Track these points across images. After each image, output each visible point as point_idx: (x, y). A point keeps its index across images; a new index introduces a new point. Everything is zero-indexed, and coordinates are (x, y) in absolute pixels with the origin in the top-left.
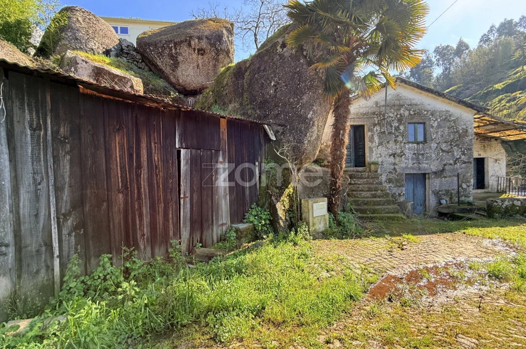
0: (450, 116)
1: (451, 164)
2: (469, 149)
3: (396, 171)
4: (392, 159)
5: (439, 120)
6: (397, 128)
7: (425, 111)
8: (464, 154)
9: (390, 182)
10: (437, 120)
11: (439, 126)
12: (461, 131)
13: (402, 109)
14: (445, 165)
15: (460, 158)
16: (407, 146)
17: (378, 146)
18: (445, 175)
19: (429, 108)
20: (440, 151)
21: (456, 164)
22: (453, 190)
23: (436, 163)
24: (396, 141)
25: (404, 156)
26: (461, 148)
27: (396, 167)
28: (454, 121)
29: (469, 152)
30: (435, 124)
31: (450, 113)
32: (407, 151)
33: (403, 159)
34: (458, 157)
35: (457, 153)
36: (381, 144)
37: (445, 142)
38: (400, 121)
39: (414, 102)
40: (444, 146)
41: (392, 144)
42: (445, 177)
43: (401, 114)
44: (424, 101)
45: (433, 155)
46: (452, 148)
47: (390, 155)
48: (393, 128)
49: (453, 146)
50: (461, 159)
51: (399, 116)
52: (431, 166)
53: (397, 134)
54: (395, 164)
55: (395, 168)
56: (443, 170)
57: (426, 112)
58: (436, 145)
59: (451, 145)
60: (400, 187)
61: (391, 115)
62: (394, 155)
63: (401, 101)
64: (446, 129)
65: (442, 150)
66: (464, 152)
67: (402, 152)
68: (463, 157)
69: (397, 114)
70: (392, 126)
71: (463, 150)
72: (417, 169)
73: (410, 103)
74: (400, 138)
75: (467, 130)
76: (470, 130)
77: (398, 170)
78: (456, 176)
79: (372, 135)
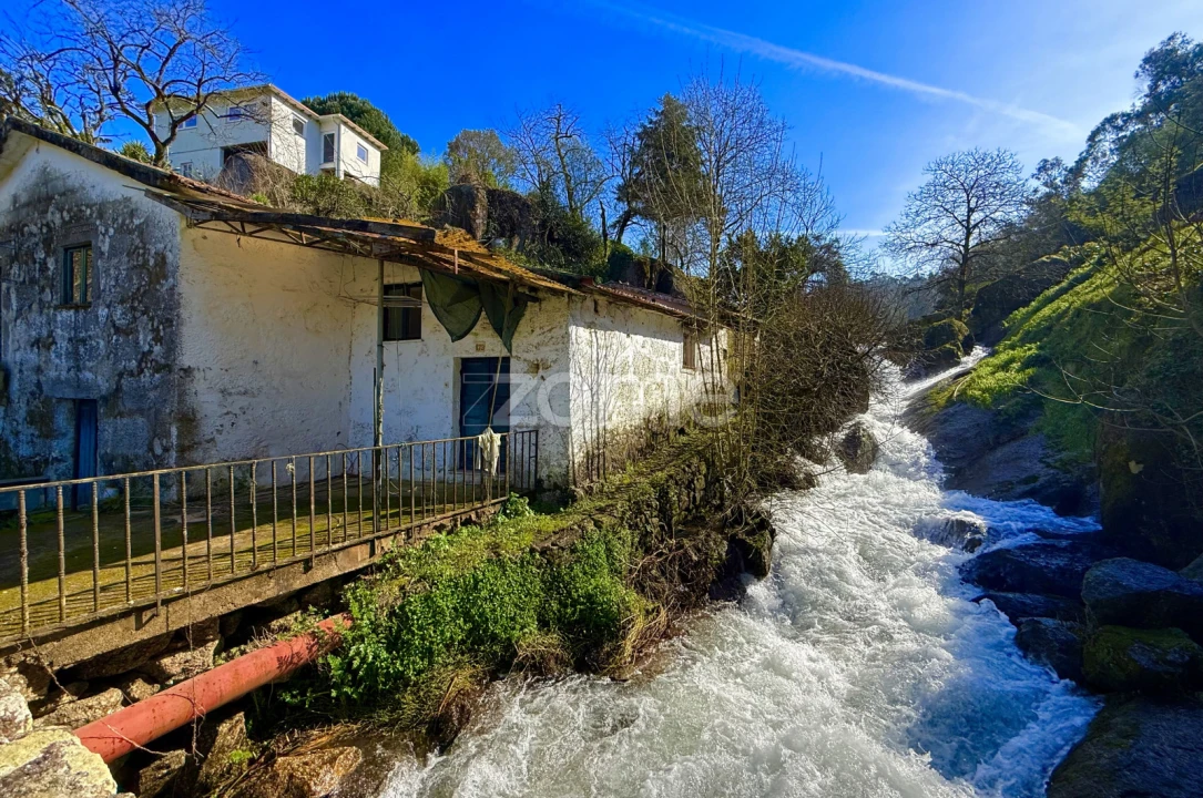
0: (131, 214)
1: (131, 374)
2: (167, 320)
3: (41, 391)
4: (33, 357)
5: (111, 231)
6: (44, 267)
7: (88, 206)
8: (158, 339)
9: (31, 423)
10: (107, 231)
11: (114, 252)
12: (152, 262)
13: (51, 209)
14: (121, 375)
15: (150, 352)
16: (59, 318)
17: (16, 320)
18: (122, 408)
19: (94, 196)
20: (112, 331)
21: (142, 371)
22: (136, 457)
23: (106, 367)
24: (42, 305)
25: (53, 348)
26: (152, 319)
27: (43, 379)
28: (141, 230)
29: (168, 330)
30: (105, 248)
31: (133, 207)
32: (59, 331)
33: (53, 356)
34: (146, 348)
35: (144, 339)
36: (19, 311)
37: (122, 302)
38: (47, 242)
39: (70, 183)
40: (119, 314)
41: (34, 316)
42: (121, 414)
43: (48, 225)
44: (84, 176)
45: (102, 343)
46: (135, 318)
47: (32, 346)
48: (37, 265)
49: (138, 314)
50: (153, 356)
51: (44, 230)
52: (99, 378)
53: (42, 283)
54: (38, 370)
55: (39, 381)
56: (118, 389)
57: (88, 212)
58: (106, 310)
59: (133, 309)
60: (47, 437)
61: (34, 229)
62: (37, 343)
63: (49, 185)
64: (125, 259)
65: (114, 326)
66: (158, 330)
67: (50, 334)
68: (157, 349)
69: (42, 225)
70: (35, 262)
71: (155, 324)
72: (75, 384)
73: (63, 190)
74: (47, 296)
75: (164, 258)
76: (170, 257)
77: (45, 388)
78: (141, 411)
79: (8, 289)
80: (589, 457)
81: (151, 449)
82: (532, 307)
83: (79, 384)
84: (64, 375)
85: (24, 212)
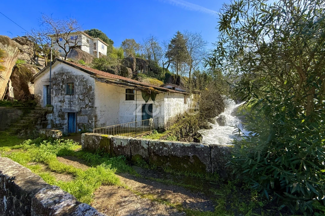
0: (84, 78)
1: (84, 108)
2: (92, 98)
3: (62, 111)
4: (60, 104)
5: (79, 81)
6: (62, 87)
7: (73, 76)
8: (90, 102)
9: (59, 117)
10: (78, 81)
11: (79, 85)
12: (88, 87)
13: (64, 76)
14: (81, 108)
15: (88, 104)
16: (66, 97)
17: (55, 97)
18: (82, 114)
19: (74, 74)
20: (79, 100)
21: (86, 107)
22: (85, 123)
23: (78, 107)
24: (62, 94)
25: (65, 102)
26: (89, 98)
27: (62, 108)
28: (86, 81)
29: (92, 100)
30: (77, 84)
31: (84, 77)
32: (66, 99)
33: (64, 104)
34: (87, 103)
35: (87, 102)
36: (56, 95)
37: (81, 94)
38: (63, 82)
39: (68, 71)
40: (81, 97)
41: (60, 96)
42: (82, 115)
43: (63, 78)
44: (72, 70)
45: (77, 102)
46: (84, 98)
47: (59, 102)
48: (60, 86)
49: (85, 97)
50: (89, 105)
51: (62, 79)
52: (76, 108)
53: (62, 90)
54: (61, 107)
55: (61, 109)
56: (81, 111)
57: (73, 77)
58: (78, 96)
59: (84, 96)
60: (63, 120)
61: (60, 79)
62: (60, 101)
63: (63, 71)
64: (82, 86)
65: (80, 99)
66: (90, 100)
67: (64, 100)
68: (90, 103)
69: (62, 78)
70: (60, 85)
71: (89, 99)
72: (70, 110)
73: (67, 72)
74: (63, 92)
75: (91, 87)
76: (93, 87)
77: (62, 110)
78: (86, 115)
79: (53, 90)
80: (167, 123)
81: (89, 122)
82: (157, 95)
83: (71, 110)
84: (67, 108)
85: (57, 75)
